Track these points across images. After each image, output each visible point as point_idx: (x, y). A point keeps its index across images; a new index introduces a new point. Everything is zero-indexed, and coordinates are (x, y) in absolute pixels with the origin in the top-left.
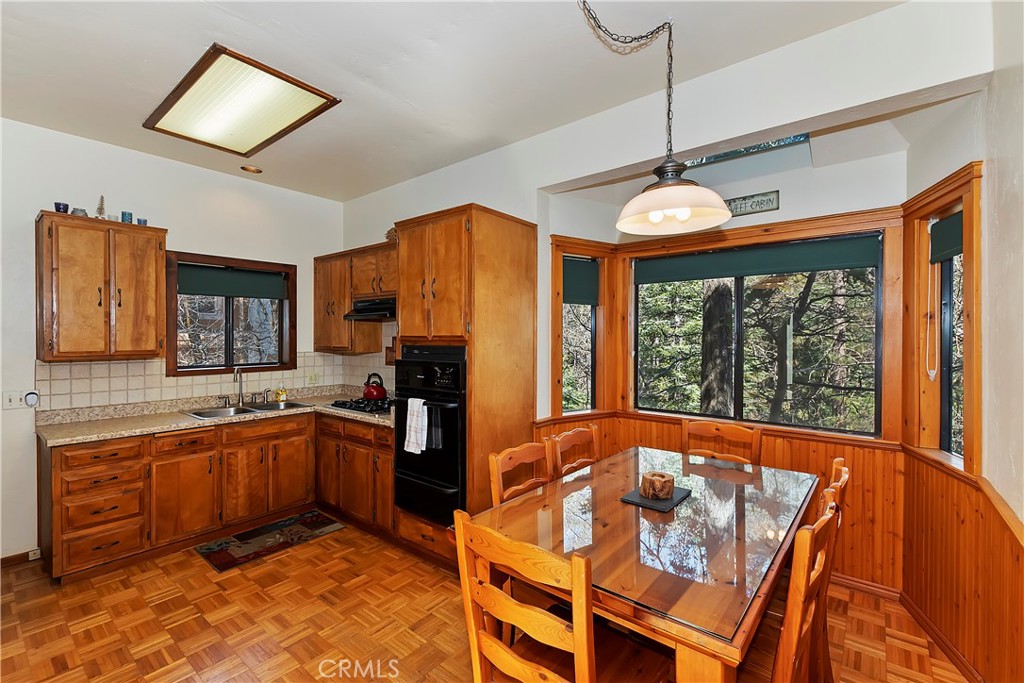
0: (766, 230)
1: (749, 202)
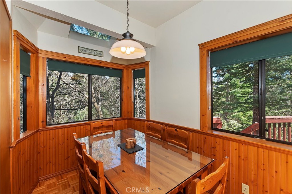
0: (101, 62)
1: (96, 52)
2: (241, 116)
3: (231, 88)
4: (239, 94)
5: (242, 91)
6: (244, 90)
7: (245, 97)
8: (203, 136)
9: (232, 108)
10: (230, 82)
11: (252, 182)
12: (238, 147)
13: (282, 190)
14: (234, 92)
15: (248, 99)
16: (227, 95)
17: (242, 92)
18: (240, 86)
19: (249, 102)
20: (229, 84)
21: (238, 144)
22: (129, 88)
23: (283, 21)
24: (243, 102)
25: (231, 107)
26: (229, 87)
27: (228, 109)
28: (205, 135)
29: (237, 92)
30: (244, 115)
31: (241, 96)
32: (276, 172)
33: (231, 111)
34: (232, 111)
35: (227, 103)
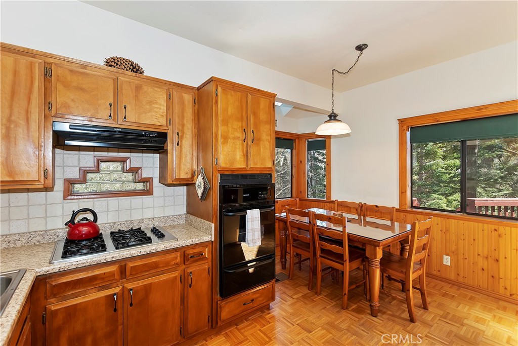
2: (443, 205)
3: (428, 158)
4: (440, 169)
5: (446, 163)
6: (448, 162)
7: (450, 173)
8: (402, 214)
9: (429, 192)
10: (426, 148)
11: (453, 252)
12: (439, 222)
13: (479, 255)
14: (433, 165)
15: (454, 177)
16: (421, 170)
17: (445, 166)
18: (442, 156)
19: (455, 181)
20: (424, 151)
21: (439, 218)
22: (303, 162)
23: (480, 109)
24: (446, 181)
25: (427, 190)
26: (423, 156)
27: (422, 193)
28: (405, 213)
29: (438, 165)
30: (449, 202)
31: (445, 173)
32: (474, 240)
33: (426, 196)
34: (428, 197)
35: (420, 183)
